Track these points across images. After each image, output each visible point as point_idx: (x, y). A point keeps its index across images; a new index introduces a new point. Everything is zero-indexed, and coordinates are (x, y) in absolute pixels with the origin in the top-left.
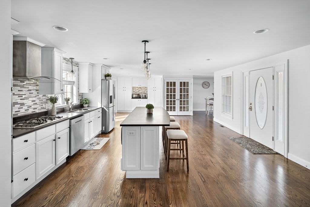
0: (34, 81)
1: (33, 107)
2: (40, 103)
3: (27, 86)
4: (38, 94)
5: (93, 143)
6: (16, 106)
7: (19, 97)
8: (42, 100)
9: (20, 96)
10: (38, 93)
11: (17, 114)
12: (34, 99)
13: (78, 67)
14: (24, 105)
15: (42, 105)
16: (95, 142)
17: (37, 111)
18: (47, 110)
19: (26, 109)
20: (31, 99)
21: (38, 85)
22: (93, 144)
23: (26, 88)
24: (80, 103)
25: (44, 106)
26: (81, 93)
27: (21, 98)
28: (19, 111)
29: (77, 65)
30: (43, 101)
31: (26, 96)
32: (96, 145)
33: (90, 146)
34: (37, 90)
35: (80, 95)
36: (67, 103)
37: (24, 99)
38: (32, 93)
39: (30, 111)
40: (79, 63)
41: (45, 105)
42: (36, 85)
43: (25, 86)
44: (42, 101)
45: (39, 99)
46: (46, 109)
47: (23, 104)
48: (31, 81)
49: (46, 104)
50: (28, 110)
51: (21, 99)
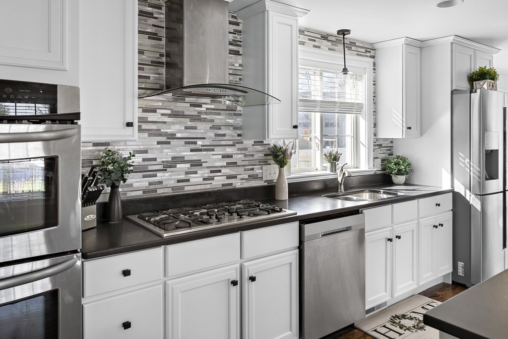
0: (228, 102)
1: (225, 171)
2: (246, 163)
3: (209, 117)
4: (239, 138)
5: (404, 317)
6: (178, 166)
7: (186, 143)
8: (253, 155)
9: (190, 141)
10: (239, 135)
11: (182, 188)
12: (229, 150)
13: (374, 57)
14: (201, 165)
15: (253, 169)
16: (413, 315)
17: (238, 184)
18: (266, 184)
19: (206, 175)
20: (219, 151)
21: (240, 115)
22: (403, 322)
23: (205, 120)
24: (384, 169)
25: (257, 171)
26: (385, 140)
27: (193, 146)
28: (188, 180)
29: (368, 54)
30: (256, 157)
31: (207, 142)
32: (409, 329)
33: (389, 325)
34: (235, 128)
35: (380, 146)
36: (333, 168)
37: (200, 150)
38: (224, 135)
39: (218, 182)
40: (376, 46)
41: (262, 169)
42: (235, 115)
43: (202, 116)
44: (251, 158)
45: (243, 152)
46: (264, 179)
47: (197, 164)
48: (220, 102)
49: (264, 167)
50: (212, 179)
51: (192, 150)
